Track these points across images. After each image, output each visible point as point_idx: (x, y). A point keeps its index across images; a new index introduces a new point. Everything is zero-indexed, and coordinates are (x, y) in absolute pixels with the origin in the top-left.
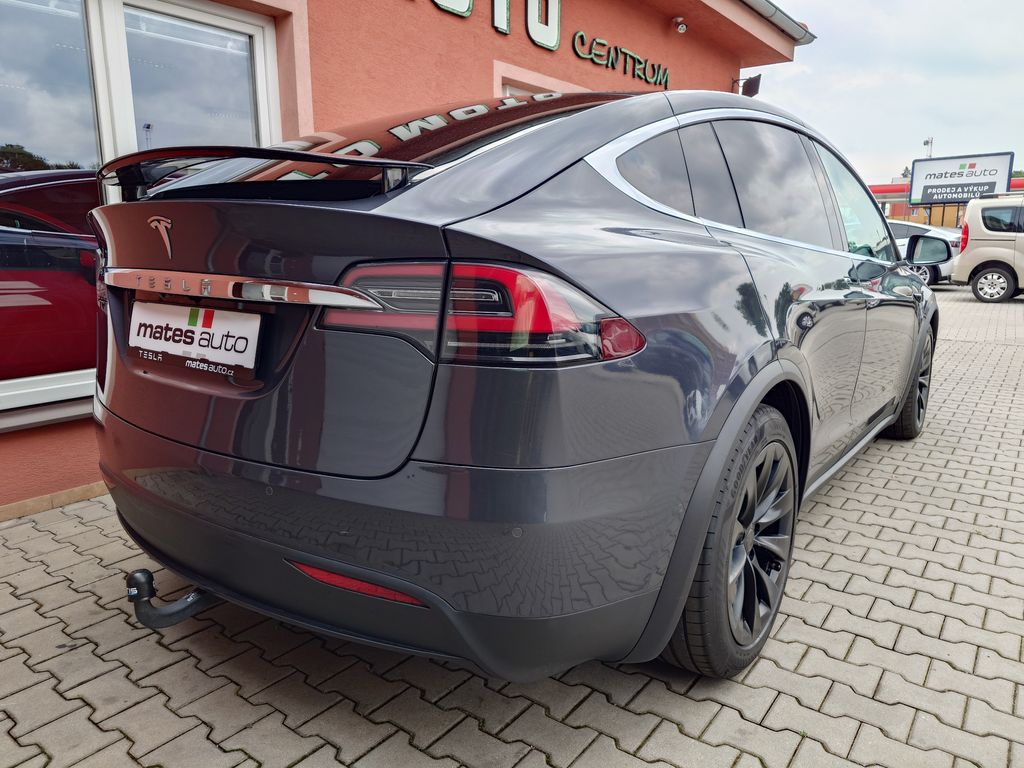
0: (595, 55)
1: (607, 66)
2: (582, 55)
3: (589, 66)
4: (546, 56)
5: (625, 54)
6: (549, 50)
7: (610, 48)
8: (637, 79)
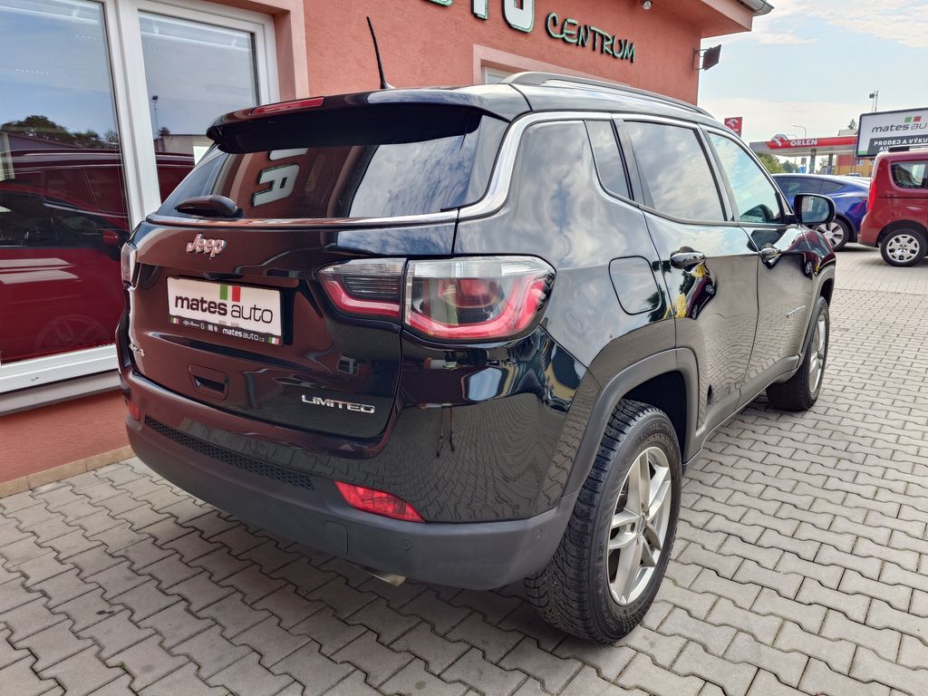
0: (567, 34)
1: (577, 44)
2: (554, 35)
3: (560, 45)
4: (522, 38)
5: (594, 32)
6: (524, 33)
7: (580, 28)
8: (605, 55)
